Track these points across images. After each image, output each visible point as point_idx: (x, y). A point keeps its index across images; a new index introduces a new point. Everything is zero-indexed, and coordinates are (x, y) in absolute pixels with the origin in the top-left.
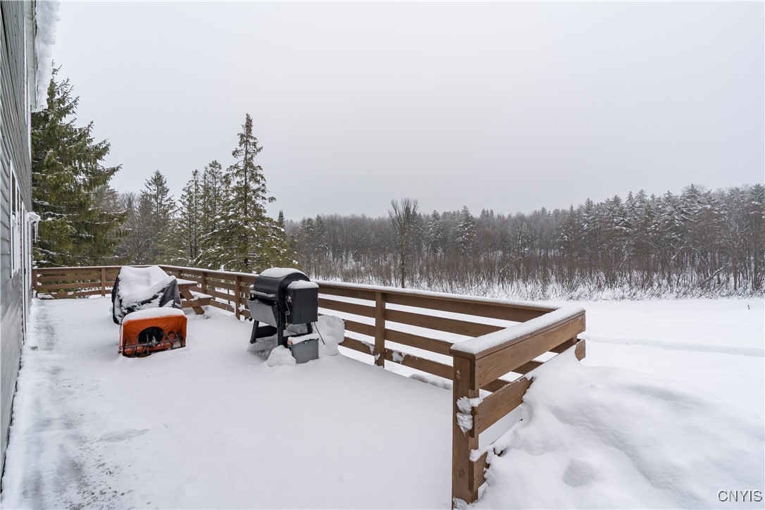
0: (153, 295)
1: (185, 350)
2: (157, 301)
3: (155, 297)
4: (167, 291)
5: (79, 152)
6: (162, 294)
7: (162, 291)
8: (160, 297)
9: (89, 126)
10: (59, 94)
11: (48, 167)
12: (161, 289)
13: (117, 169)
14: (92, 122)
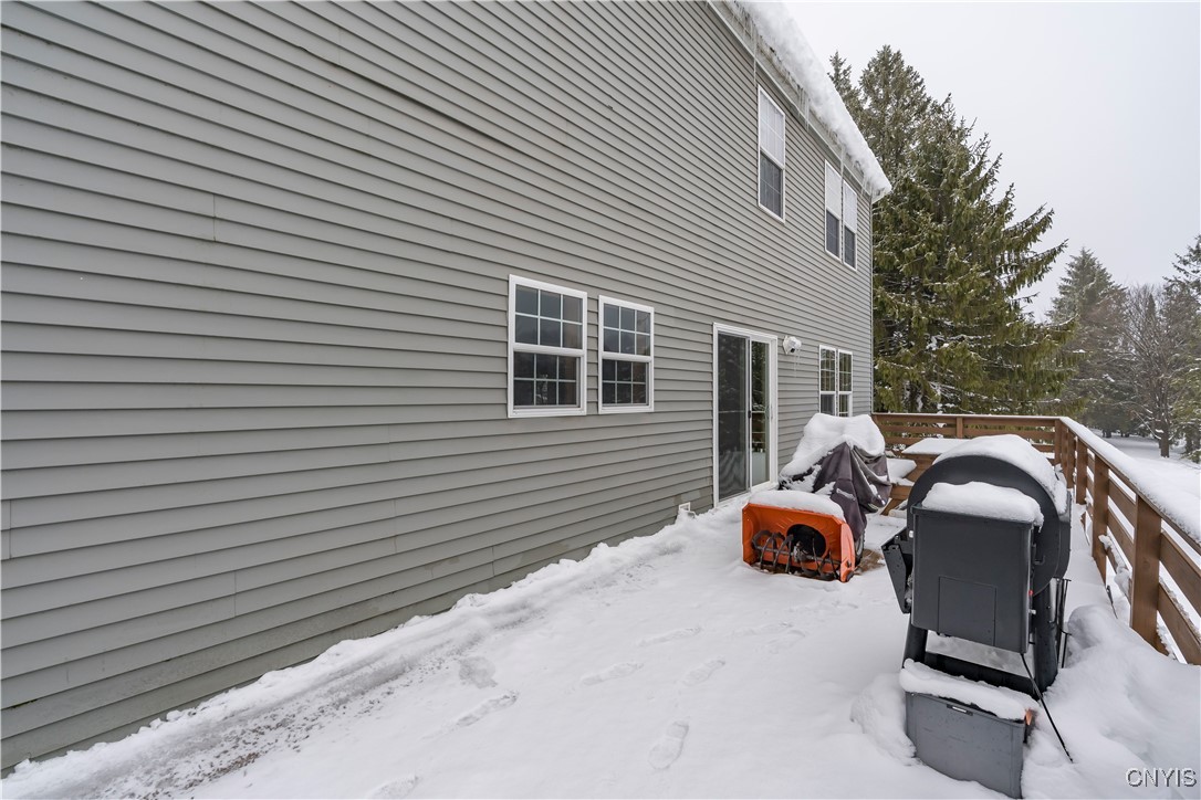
0: (808, 468)
1: (824, 588)
2: (810, 480)
3: (810, 471)
4: (828, 463)
5: (992, 238)
6: (818, 468)
7: (820, 463)
8: (815, 472)
9: (1008, 193)
10: (974, 162)
11: (951, 272)
12: (818, 459)
13: (1060, 250)
14: (1012, 186)
